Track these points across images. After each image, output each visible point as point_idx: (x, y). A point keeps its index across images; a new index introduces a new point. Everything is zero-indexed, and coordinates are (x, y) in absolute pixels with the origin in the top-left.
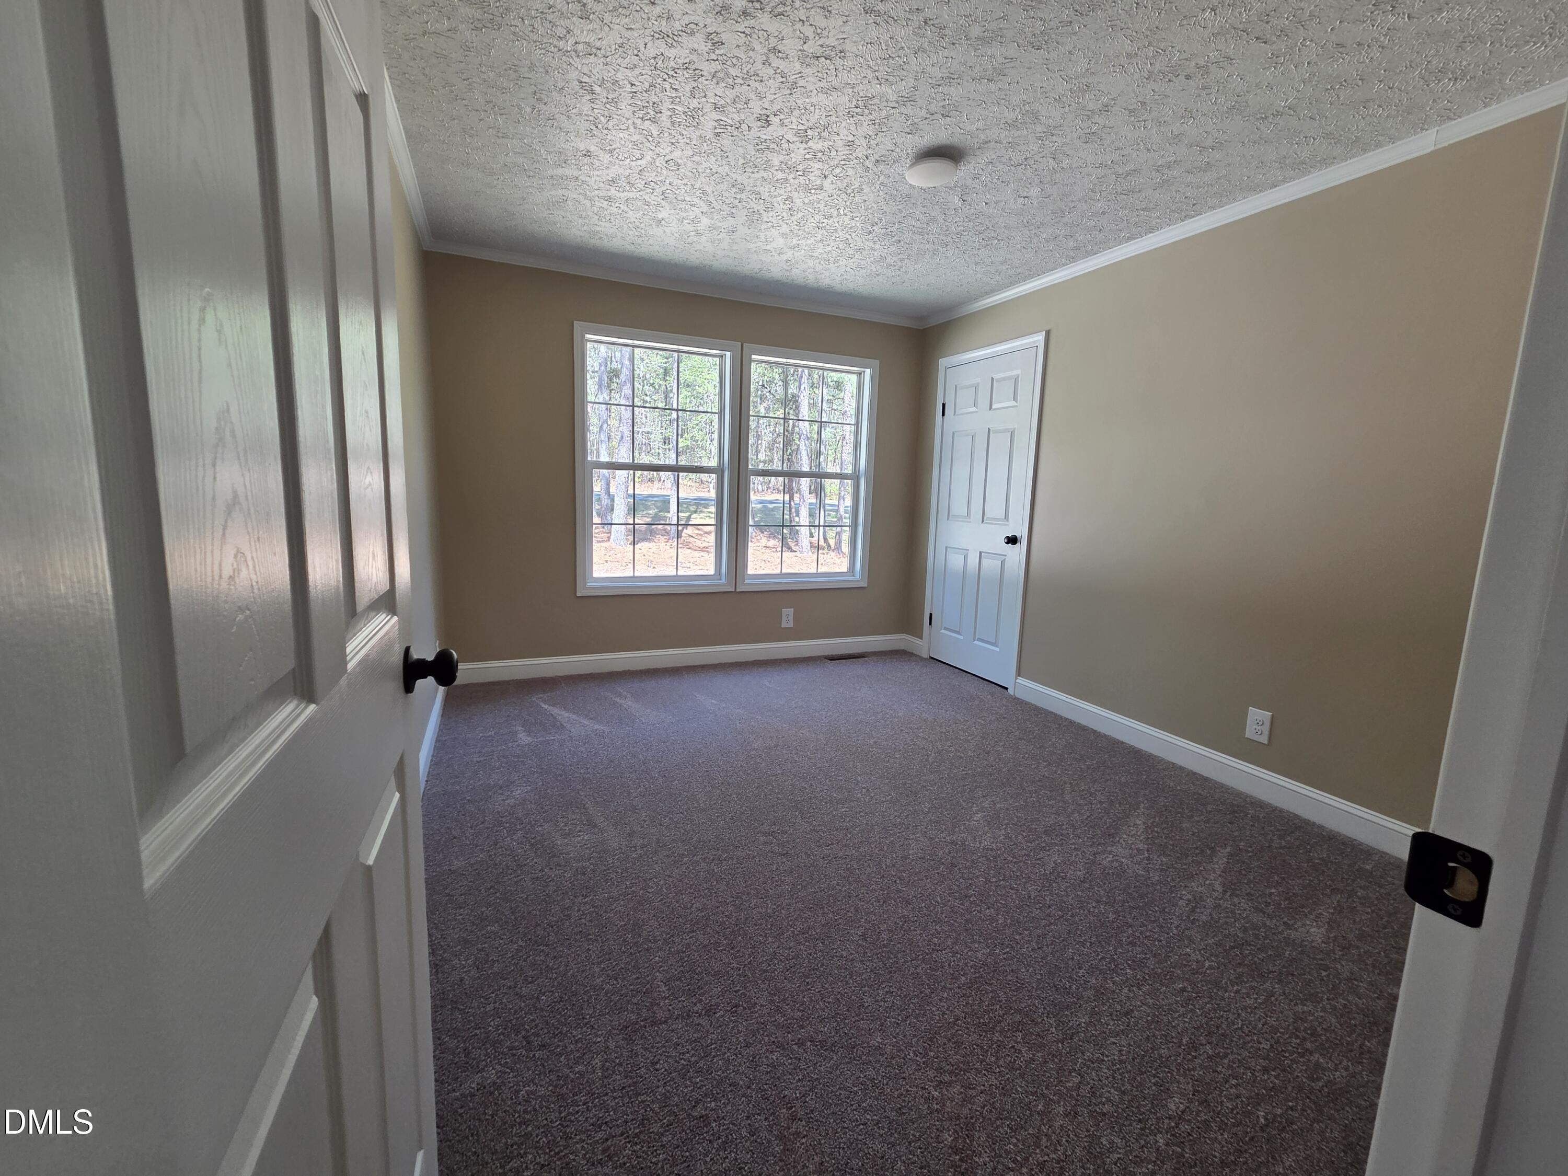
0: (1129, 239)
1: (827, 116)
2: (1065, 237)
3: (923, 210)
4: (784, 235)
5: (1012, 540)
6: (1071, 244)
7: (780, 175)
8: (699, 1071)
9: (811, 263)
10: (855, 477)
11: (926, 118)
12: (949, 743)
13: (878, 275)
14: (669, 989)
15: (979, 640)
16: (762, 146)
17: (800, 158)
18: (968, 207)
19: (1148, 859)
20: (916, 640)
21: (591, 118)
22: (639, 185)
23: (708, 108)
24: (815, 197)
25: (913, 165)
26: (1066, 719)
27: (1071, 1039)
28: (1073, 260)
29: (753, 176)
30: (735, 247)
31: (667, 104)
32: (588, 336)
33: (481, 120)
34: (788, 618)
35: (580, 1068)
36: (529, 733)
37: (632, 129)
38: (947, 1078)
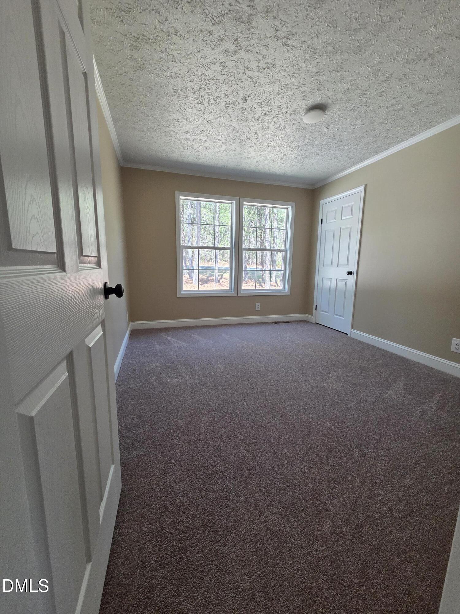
0: (402, 141)
1: (269, 95)
2: (373, 142)
3: (311, 134)
4: (255, 150)
5: (350, 273)
6: (375, 145)
7: (252, 123)
8: (216, 456)
9: (266, 162)
10: (285, 251)
11: (310, 92)
12: (321, 353)
13: (294, 166)
14: (206, 429)
15: (336, 315)
16: (244, 111)
17: (260, 115)
18: (330, 132)
19: (404, 396)
20: (311, 316)
21: (178, 105)
22: (198, 133)
23: (222, 96)
24: (266, 132)
25: (306, 114)
26: (372, 346)
27: (365, 456)
28: (376, 153)
29: (241, 125)
30: (236, 157)
31: (207, 96)
32: (181, 197)
33: (138, 110)
34: (258, 306)
35: (173, 452)
36: (160, 345)
37: (194, 108)
38: (312, 466)
